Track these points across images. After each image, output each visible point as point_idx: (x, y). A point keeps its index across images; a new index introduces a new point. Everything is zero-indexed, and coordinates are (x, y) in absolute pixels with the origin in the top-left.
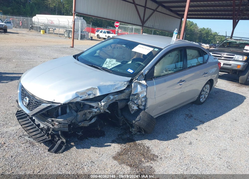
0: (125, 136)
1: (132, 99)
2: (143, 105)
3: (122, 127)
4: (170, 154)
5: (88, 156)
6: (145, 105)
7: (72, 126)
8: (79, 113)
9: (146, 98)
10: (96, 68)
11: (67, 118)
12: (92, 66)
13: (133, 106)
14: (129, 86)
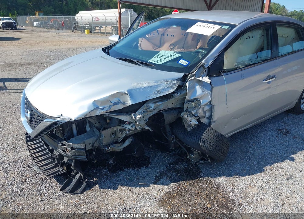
0: (181, 166)
1: (187, 107)
2: (206, 117)
3: (174, 152)
4: (255, 198)
5: (121, 199)
6: (210, 118)
7: (94, 153)
8: (103, 132)
9: (211, 106)
10: (131, 63)
11: (84, 141)
12: (125, 60)
13: (190, 119)
14: (181, 87)
